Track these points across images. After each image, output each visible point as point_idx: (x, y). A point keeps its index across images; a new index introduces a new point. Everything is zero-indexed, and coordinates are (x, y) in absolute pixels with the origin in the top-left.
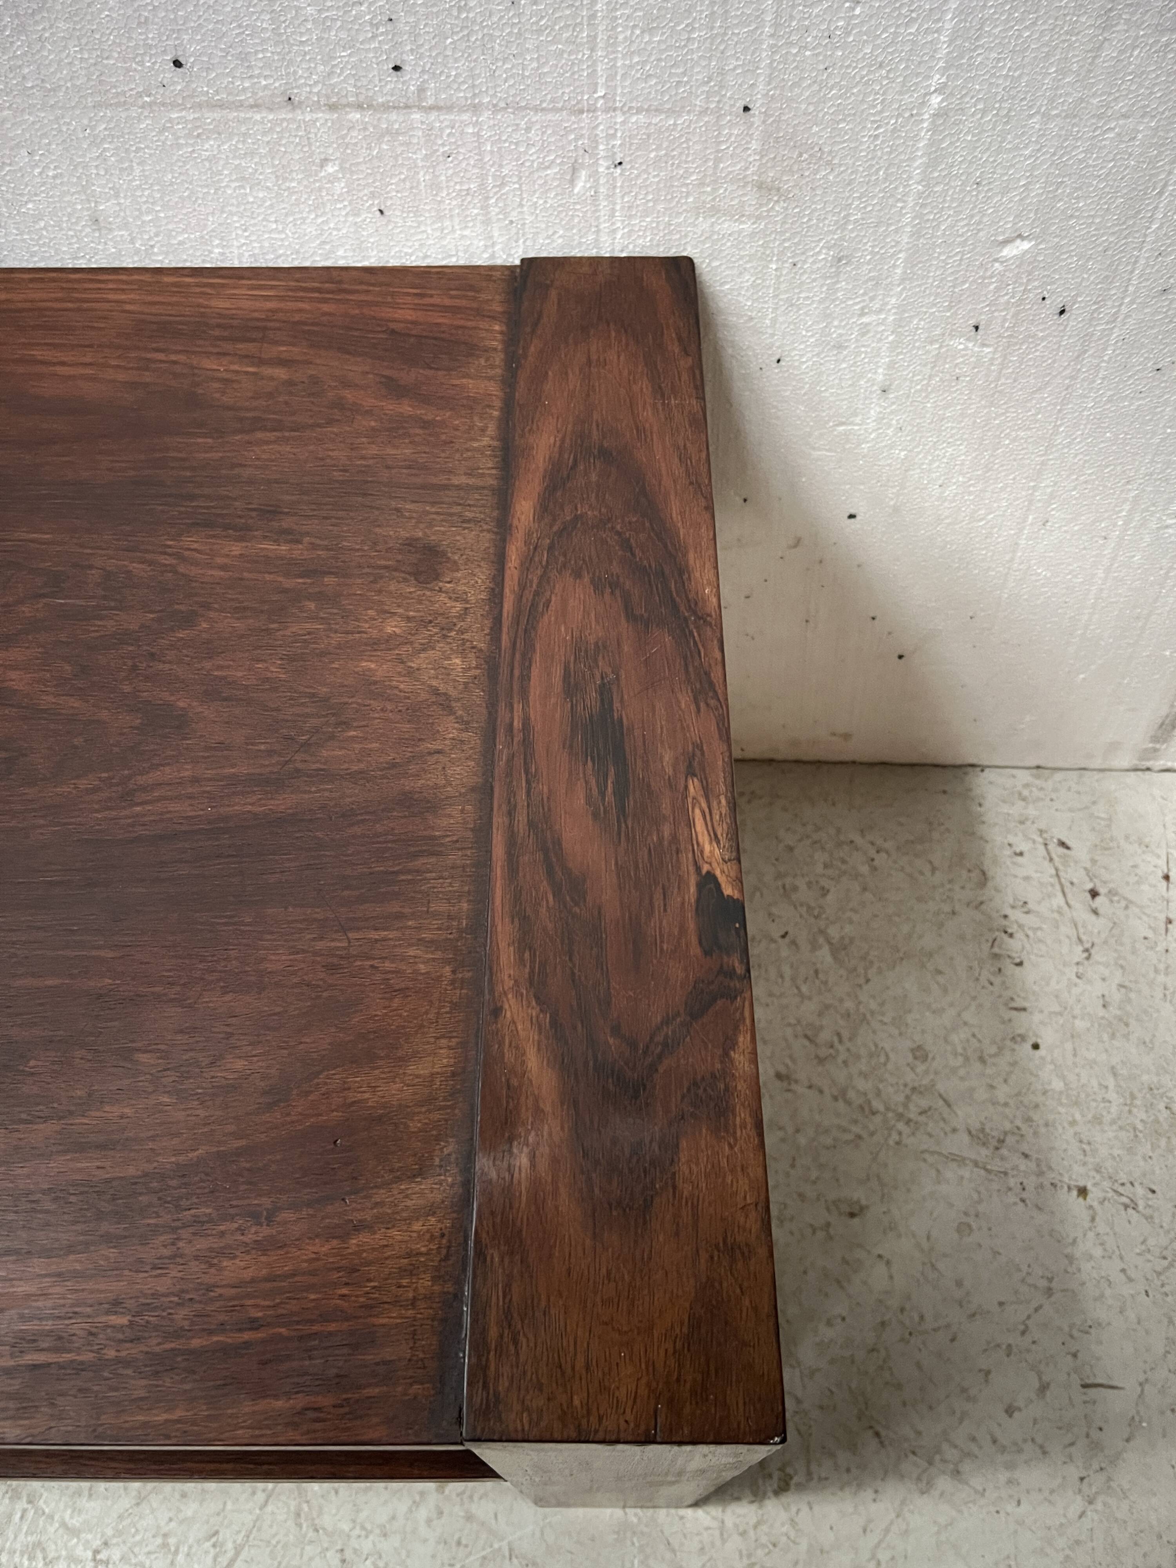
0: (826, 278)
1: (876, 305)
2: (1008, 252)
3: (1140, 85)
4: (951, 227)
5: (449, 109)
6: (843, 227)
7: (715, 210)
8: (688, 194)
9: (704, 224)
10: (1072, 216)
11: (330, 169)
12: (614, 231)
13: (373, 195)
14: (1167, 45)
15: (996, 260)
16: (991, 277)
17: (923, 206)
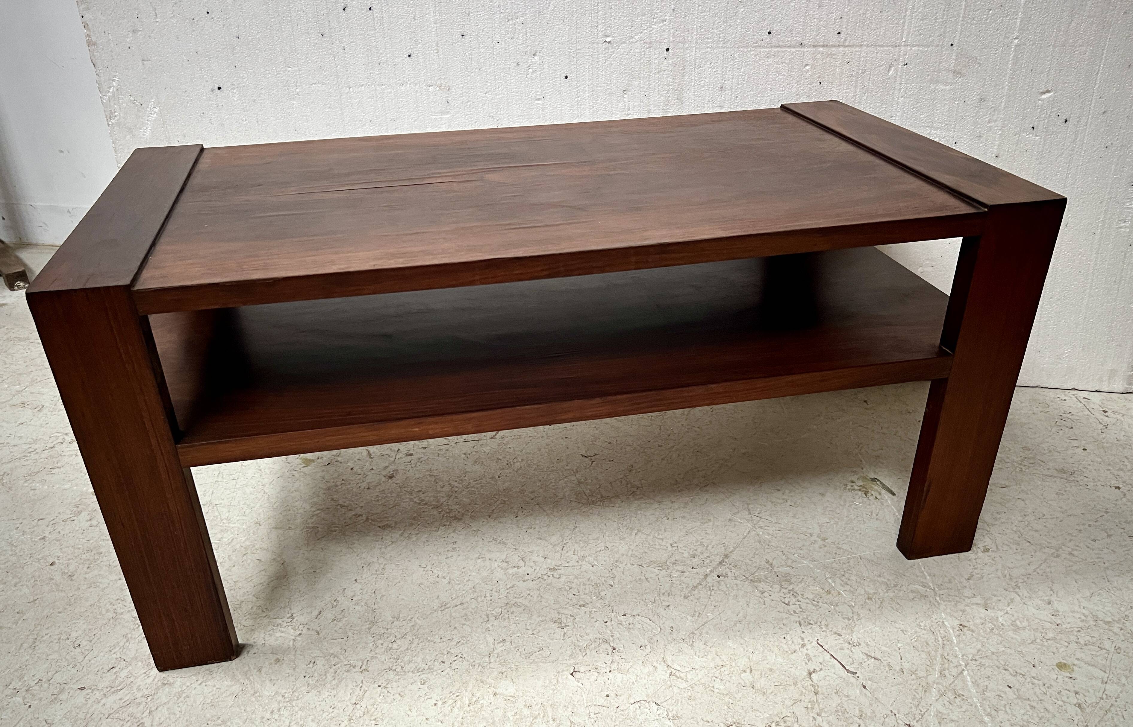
0: (976, 107)
1: (995, 118)
2: (1044, 96)
3: (1085, 35)
4: (1022, 86)
5: (853, 46)
6: (983, 87)
7: (938, 82)
8: (928, 75)
9: (932, 87)
10: (1066, 83)
11: (808, 67)
12: (900, 89)
13: (819, 77)
14: (1093, 21)
15: (1039, 100)
16: (1038, 106)
17: (1012, 78)
